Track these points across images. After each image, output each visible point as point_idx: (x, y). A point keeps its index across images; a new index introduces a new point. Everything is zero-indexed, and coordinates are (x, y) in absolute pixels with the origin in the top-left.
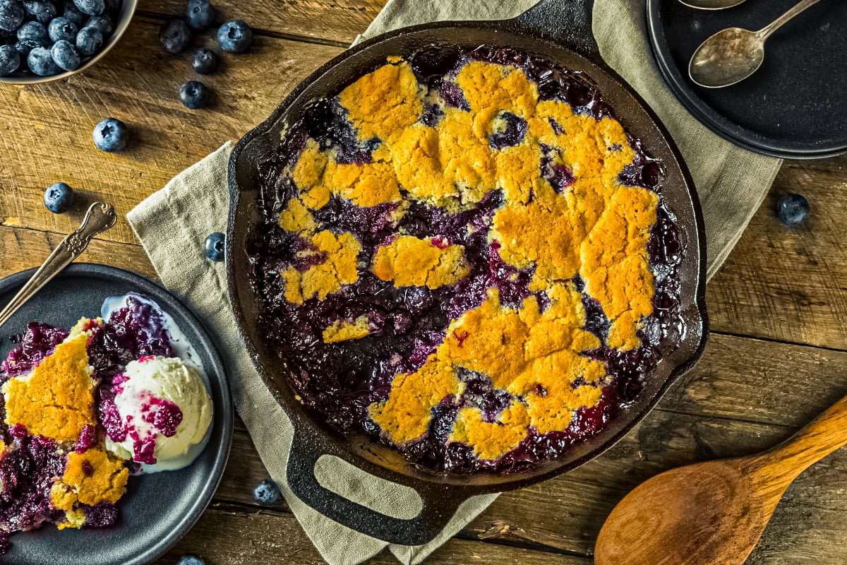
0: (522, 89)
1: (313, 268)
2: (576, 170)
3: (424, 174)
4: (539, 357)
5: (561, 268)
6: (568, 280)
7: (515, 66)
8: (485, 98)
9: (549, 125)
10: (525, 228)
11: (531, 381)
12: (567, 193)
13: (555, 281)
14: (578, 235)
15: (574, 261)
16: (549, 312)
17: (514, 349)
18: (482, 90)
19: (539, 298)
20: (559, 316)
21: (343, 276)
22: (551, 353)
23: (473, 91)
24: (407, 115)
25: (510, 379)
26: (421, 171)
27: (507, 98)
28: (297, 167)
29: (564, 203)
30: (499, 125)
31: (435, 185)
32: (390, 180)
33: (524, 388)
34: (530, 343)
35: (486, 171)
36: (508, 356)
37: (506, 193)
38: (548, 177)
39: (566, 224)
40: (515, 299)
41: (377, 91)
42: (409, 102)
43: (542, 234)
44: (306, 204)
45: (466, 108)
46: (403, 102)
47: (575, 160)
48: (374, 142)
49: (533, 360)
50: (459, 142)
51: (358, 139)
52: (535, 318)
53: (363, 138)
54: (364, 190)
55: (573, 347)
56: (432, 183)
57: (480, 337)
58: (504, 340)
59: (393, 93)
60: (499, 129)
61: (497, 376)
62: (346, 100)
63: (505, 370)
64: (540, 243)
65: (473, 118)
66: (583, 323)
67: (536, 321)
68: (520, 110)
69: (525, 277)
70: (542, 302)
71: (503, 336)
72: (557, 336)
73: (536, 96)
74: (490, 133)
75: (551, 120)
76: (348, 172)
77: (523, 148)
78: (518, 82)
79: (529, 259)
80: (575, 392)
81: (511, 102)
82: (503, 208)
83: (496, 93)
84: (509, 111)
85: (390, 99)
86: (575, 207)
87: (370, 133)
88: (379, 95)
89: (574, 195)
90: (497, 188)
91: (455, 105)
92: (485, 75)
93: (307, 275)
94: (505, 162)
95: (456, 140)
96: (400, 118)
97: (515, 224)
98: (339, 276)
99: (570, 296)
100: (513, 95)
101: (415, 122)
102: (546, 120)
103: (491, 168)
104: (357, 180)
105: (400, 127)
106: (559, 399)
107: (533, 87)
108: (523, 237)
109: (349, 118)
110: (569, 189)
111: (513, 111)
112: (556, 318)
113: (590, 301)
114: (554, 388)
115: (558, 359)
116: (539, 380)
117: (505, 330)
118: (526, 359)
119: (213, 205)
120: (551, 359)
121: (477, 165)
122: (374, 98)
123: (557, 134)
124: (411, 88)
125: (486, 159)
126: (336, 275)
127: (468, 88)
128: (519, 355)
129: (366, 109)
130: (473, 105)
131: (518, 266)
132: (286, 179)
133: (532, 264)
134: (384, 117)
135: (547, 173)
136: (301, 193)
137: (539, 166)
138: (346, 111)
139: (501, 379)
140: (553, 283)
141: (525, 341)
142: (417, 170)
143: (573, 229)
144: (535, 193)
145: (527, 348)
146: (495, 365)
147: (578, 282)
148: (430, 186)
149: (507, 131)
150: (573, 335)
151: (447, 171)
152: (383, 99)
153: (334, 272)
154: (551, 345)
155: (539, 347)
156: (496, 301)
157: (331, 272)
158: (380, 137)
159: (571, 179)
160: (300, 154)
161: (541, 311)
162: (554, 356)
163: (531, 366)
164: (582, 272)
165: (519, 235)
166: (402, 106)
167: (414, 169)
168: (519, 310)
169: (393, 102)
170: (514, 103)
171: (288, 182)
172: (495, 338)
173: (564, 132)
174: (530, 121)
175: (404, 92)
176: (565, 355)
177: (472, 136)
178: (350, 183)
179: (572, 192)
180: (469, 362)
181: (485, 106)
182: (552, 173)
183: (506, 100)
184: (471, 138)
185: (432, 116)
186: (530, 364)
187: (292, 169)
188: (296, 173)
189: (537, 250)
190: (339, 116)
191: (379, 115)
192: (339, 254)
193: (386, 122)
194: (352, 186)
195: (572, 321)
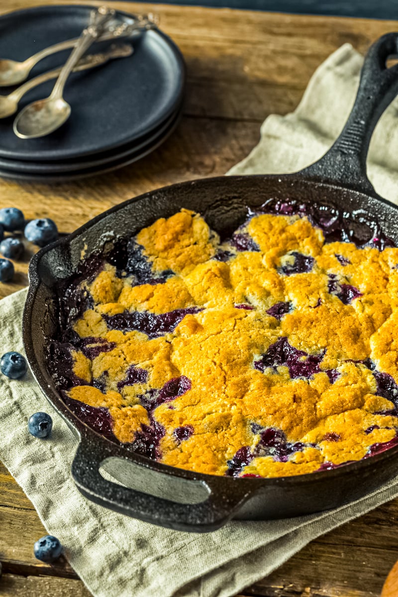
0: (308, 233)
1: (102, 354)
2: (362, 288)
3: (216, 290)
4: (331, 414)
5: (349, 351)
6: (359, 362)
7: (300, 215)
8: (273, 240)
9: (336, 259)
10: (314, 323)
11: (324, 433)
12: (355, 303)
13: (346, 361)
14: (367, 330)
15: (365, 349)
16: (339, 381)
17: (306, 406)
18: (270, 234)
19: (329, 373)
20: (350, 382)
21: (131, 359)
22: (343, 411)
23: (262, 235)
24: (199, 253)
25: (302, 433)
26: (212, 288)
27: (294, 240)
28: (94, 283)
29: (353, 310)
30: (287, 259)
31: (226, 297)
32: (183, 292)
33: (317, 437)
34: (321, 403)
35: (275, 287)
36: (299, 412)
37: (294, 303)
38: (336, 292)
39: (355, 320)
40: (305, 374)
41: (171, 231)
42: (201, 244)
43: (331, 327)
44: (100, 311)
45: (255, 249)
46: (195, 244)
47: (361, 282)
48: (167, 273)
49: (325, 417)
50: (249, 270)
51: (152, 270)
52: (326, 386)
53: (158, 268)
54: (158, 300)
55: (366, 407)
56: (223, 296)
57: (270, 398)
58: (295, 399)
59: (185, 235)
60: (287, 262)
61: (290, 428)
62: (142, 239)
63: (297, 425)
64: (329, 334)
65: (263, 256)
66: (374, 388)
67: (326, 388)
68: (307, 249)
69: (314, 361)
70: (332, 376)
71: (295, 396)
72: (347, 395)
73: (321, 239)
74: (278, 266)
75: (337, 256)
76: (142, 290)
77: (310, 274)
78: (304, 227)
79: (319, 346)
80: (369, 435)
81: (298, 244)
82: (292, 313)
83: (284, 236)
84: (296, 251)
85: (183, 240)
86: (363, 311)
87: (165, 266)
88: (173, 234)
89: (362, 303)
90: (287, 300)
91: (246, 249)
92: (273, 223)
93: (96, 360)
94: (293, 281)
95: (246, 269)
96: (192, 255)
97: (304, 320)
98: (128, 359)
99: (360, 371)
100: (300, 238)
101: (208, 260)
102: (332, 256)
103: (281, 286)
104: (152, 295)
105: (192, 262)
106: (353, 440)
107: (319, 233)
108: (313, 330)
109: (144, 253)
110: (357, 300)
111: (300, 251)
112: (347, 384)
113: (381, 375)
114: (347, 433)
115: (351, 414)
116: (331, 431)
117: (296, 393)
118: (318, 416)
119: (12, 335)
120: (344, 416)
121: (267, 284)
122: (168, 236)
123: (343, 265)
124: (204, 232)
125: (275, 279)
126: (125, 359)
127: (256, 233)
128: (311, 412)
129: (160, 246)
130: (262, 246)
131: (308, 351)
132: (83, 291)
133: (322, 350)
134: (178, 253)
135: (334, 290)
136: (97, 305)
137: (327, 285)
138: (141, 247)
139: (294, 432)
140: (344, 362)
141: (317, 402)
142: (209, 288)
143: (361, 325)
144: (323, 301)
145: (318, 406)
146: (287, 419)
147: (368, 364)
148: (221, 299)
149: (295, 265)
150: (366, 397)
151: (238, 289)
152: (176, 238)
153: (123, 356)
154: (342, 403)
155: (331, 404)
156: (287, 376)
157: (120, 356)
158: (174, 271)
159: (357, 294)
160: (98, 274)
161: (332, 382)
162: (346, 413)
163: (325, 422)
164: (372, 356)
165: (308, 328)
166: (195, 247)
167: (206, 288)
168: (309, 380)
169: (186, 242)
170: (301, 244)
171: (85, 293)
172: (287, 398)
173: (350, 263)
174: (317, 258)
175: (197, 236)
176: (357, 412)
177: (260, 266)
178: (145, 298)
179: (360, 301)
180: (260, 417)
181: (273, 246)
182: (340, 290)
183: (293, 242)
184: (261, 268)
185: (223, 256)
186: (323, 421)
187: (90, 283)
188: (92, 288)
189: (327, 339)
190: (135, 253)
191: (173, 252)
192: (127, 344)
193: (180, 258)
194: (147, 300)
195: (363, 387)
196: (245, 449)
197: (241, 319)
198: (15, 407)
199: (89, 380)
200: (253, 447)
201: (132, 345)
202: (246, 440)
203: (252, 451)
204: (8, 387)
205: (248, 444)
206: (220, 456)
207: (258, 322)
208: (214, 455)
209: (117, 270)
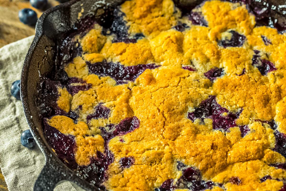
0: (245, 17)
1: (80, 92)
2: (277, 64)
3: (171, 53)
4: (238, 162)
5: (260, 113)
6: (265, 122)
7: (241, 3)
8: (218, 19)
9: (261, 39)
10: (237, 88)
11: (230, 176)
12: (270, 75)
13: (256, 120)
14: (275, 97)
15: (271, 112)
16: (248, 136)
17: (220, 153)
18: (217, 15)
19: (242, 128)
20: (256, 138)
21: (101, 98)
22: (247, 161)
23: (211, 15)
24: (164, 23)
25: (214, 174)
26: (168, 51)
27: (233, 21)
28: (85, 38)
29: (267, 81)
30: (226, 35)
31: (177, 59)
32: (147, 51)
33: (224, 179)
34: (232, 152)
35: (214, 56)
36: (214, 157)
37: (226, 70)
38: (257, 65)
39: (267, 89)
40: (224, 127)
41: (147, 4)
42: (167, 16)
43: (249, 92)
44: (85, 59)
45: (205, 24)
46: (163, 16)
47: (277, 59)
48: (139, 35)
49: (233, 164)
50: (197, 40)
51: (129, 32)
52: (238, 138)
53: (133, 31)
54: (128, 55)
55: (265, 159)
56: (175, 58)
57: (195, 143)
58: (213, 147)
59: (156, 9)
60: (226, 37)
61: (205, 169)
62: (125, 9)
63: (211, 167)
64: (247, 97)
65: (209, 30)
66: (273, 145)
67: (237, 140)
68: (242, 29)
69: (233, 117)
70: (243, 131)
71: (213, 144)
72: (252, 149)
73: (253, 23)
74: (219, 39)
75: (263, 37)
76: (119, 46)
77: (241, 49)
78: (242, 13)
79: (238, 106)
80: (263, 183)
81: (236, 24)
82: (223, 77)
83: (227, 17)
84: (234, 29)
85: (154, 12)
86: (275, 82)
87: (138, 30)
88: (147, 7)
89: (275, 76)
90: (220, 66)
91: (198, 24)
92: (220, 7)
93: (76, 96)
94: (228, 53)
95: (195, 39)
96: (159, 24)
97: (230, 84)
98: (98, 98)
99: (265, 129)
100: (238, 20)
101: (170, 29)
102: (259, 37)
103: (218, 55)
104: (124, 51)
105: (158, 29)
106: (250, 186)
107: (252, 18)
108: (235, 93)
109: (125, 19)
110: (271, 72)
111: (237, 30)
112: (253, 139)
113: (280, 135)
114: (247, 179)
115: (252, 164)
116: (236, 175)
117: (214, 142)
118: (228, 162)
120: (247, 164)
121: (208, 53)
122: (144, 8)
123: (266, 45)
124: (170, 8)
125: (215, 50)
126: (96, 98)
127: (207, 13)
128: (223, 158)
129: (137, 14)
130: (209, 23)
131: (229, 108)
132: (75, 43)
133: (240, 109)
134: (149, 21)
135: (256, 63)
136: (84, 54)
137: (251, 58)
138: (124, 14)
139: (208, 172)
140: (254, 121)
141: (229, 151)
142: (166, 50)
143: (272, 93)
144: (247, 71)
145: (229, 155)
146: (204, 162)
147: (272, 124)
148: (174, 60)
149: (232, 40)
150: (265, 151)
151: (187, 54)
152: (149, 10)
153: (95, 95)
154: (247, 154)
155: (238, 154)
156: (210, 127)
157: (93, 95)
158: (144, 34)
159: (272, 68)
160: (89, 31)
161: (242, 136)
162: (249, 163)
163: (232, 167)
164: (275, 119)
165: (232, 91)
166: (162, 18)
167: (164, 50)
168: (226, 132)
169: (156, 14)
170: (238, 25)
171: (77, 45)
172: (207, 145)
173: (271, 43)
174: (248, 37)
175: (165, 10)
176: (258, 163)
177: (206, 38)
178: (119, 52)
179: (274, 74)
180: (185, 158)
181: (218, 24)
182: (260, 63)
183: (233, 22)
184: (206, 39)
185: (181, 27)
186: (230, 166)
187: (82, 37)
188: (83, 41)
189: (245, 101)
190: (119, 18)
191: (146, 20)
192: (100, 86)
193: (150, 25)
194: (121, 54)
195: (265, 143)
196: (169, 181)
197: (184, 78)
198: (15, 122)
199: (67, 110)
200: (176, 180)
201: (103, 87)
202: (171, 174)
203: (174, 183)
204: (14, 106)
205: (173, 177)
206: (150, 184)
207: (196, 82)
208: (146, 183)
209: (103, 29)
